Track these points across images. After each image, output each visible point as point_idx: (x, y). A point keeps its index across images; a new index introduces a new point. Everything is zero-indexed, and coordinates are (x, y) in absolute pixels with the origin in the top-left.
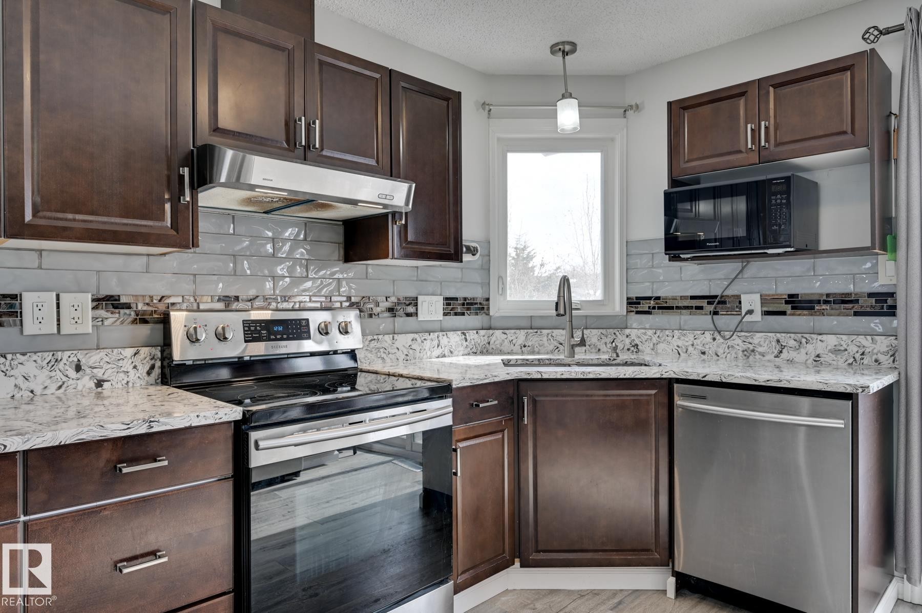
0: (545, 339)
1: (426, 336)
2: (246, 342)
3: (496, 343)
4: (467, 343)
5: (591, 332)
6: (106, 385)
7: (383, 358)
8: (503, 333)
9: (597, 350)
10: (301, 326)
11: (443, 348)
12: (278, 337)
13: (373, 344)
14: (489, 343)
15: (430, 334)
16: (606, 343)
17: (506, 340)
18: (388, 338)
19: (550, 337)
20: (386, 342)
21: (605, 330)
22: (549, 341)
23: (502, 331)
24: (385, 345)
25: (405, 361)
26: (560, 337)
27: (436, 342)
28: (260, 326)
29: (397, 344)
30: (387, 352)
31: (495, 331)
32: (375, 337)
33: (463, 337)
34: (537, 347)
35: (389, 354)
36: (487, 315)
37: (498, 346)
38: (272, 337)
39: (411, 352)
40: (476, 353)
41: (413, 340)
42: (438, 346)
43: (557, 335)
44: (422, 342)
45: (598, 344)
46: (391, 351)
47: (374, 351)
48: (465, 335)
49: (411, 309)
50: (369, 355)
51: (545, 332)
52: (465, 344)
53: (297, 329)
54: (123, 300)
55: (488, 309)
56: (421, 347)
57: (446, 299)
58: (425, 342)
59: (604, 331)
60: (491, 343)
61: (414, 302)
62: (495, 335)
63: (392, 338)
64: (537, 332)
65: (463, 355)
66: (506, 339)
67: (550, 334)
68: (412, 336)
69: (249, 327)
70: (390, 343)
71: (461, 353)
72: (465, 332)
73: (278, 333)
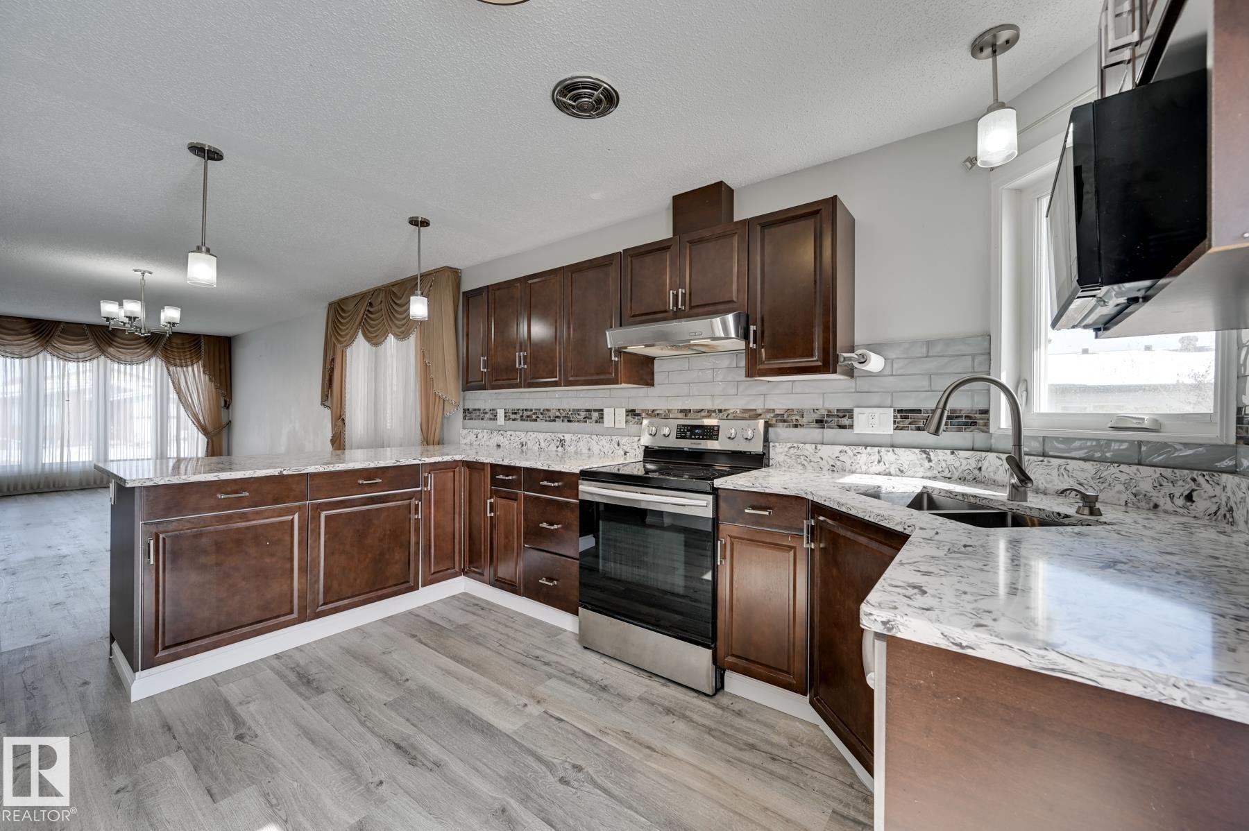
0: (1055, 472)
1: (861, 449)
2: (677, 438)
3: (989, 470)
4: (931, 464)
5: (1138, 470)
6: (628, 454)
7: (804, 465)
8: (997, 457)
9: (1152, 505)
10: (714, 430)
11: (887, 466)
12: (697, 437)
13: (792, 451)
14: (980, 469)
15: (866, 448)
16: (1171, 496)
17: (1001, 468)
18: (810, 448)
19: (1062, 470)
20: (807, 450)
21: (1170, 470)
22: (1061, 476)
23: (996, 454)
24: (807, 453)
25: (830, 472)
26: (1079, 473)
27: (877, 457)
28: (687, 429)
29: (820, 454)
30: (808, 460)
31: (989, 453)
32: (795, 445)
33: (924, 456)
34: (1042, 483)
35: (811, 462)
36: (983, 431)
37: (992, 474)
38: (693, 437)
39: (838, 463)
40: (949, 478)
41: (841, 452)
42: (879, 462)
43: (1074, 469)
44: (855, 455)
45: (1154, 493)
46: (813, 459)
47: (793, 457)
48: (929, 454)
49: (845, 421)
50: (789, 460)
51: (1055, 462)
52: (927, 464)
53: (710, 432)
54: (637, 412)
55: (987, 424)
56: (852, 460)
57: (900, 411)
58: (859, 456)
59: (1168, 473)
60: (983, 469)
61: (848, 413)
62: (988, 459)
63: (814, 448)
64: (1042, 461)
65: (923, 478)
66: (1001, 465)
67: (1063, 467)
68: (841, 448)
69: (680, 429)
70: (812, 451)
71: (921, 474)
72: (928, 450)
73: (697, 434)
